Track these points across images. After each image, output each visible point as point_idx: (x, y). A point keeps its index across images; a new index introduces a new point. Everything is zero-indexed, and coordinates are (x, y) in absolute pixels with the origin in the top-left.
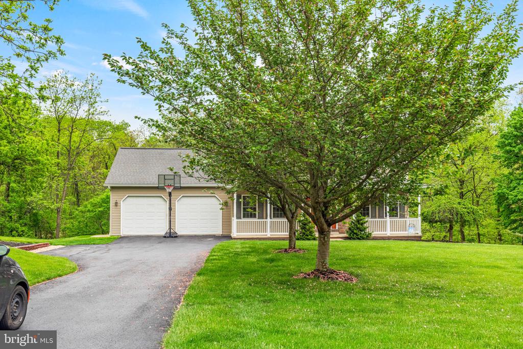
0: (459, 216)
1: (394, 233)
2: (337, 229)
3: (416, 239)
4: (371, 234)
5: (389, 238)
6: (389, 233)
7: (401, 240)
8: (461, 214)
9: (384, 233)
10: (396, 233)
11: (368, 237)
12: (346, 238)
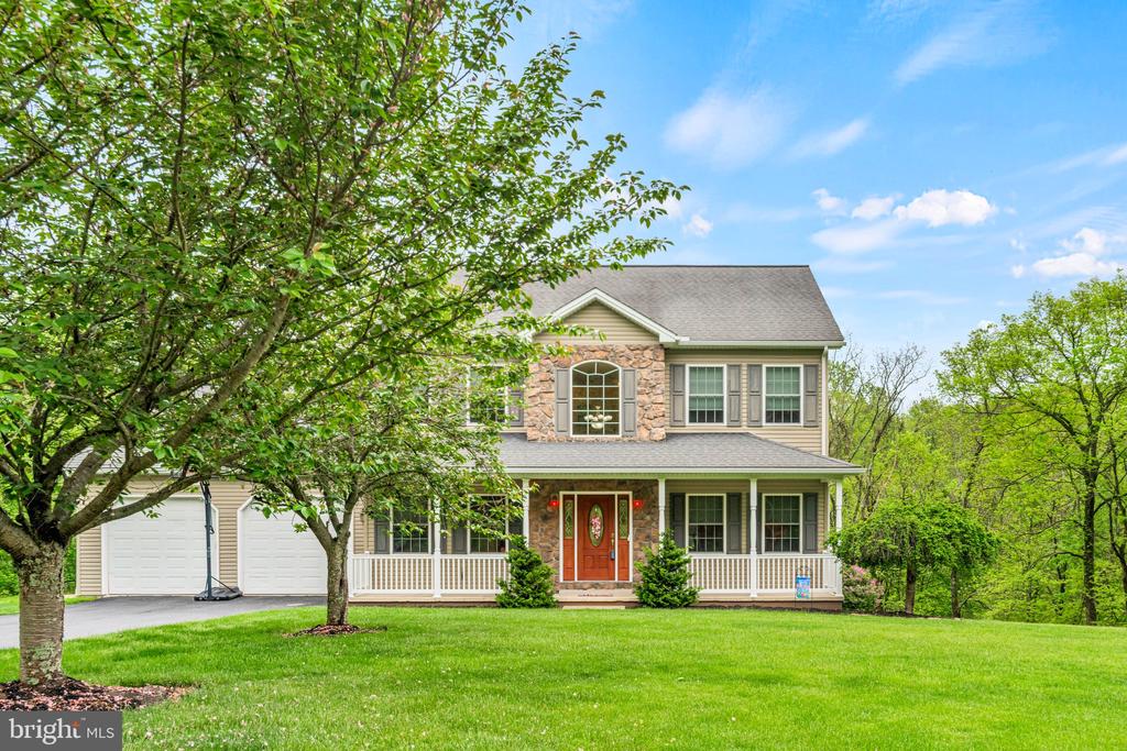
0: (919, 546)
1: (769, 591)
2: (631, 580)
3: (826, 607)
4: (695, 593)
5: (755, 605)
6: (754, 592)
7: (782, 609)
8: (924, 541)
9: (743, 591)
10: (774, 591)
11: (688, 602)
12: (630, 605)
